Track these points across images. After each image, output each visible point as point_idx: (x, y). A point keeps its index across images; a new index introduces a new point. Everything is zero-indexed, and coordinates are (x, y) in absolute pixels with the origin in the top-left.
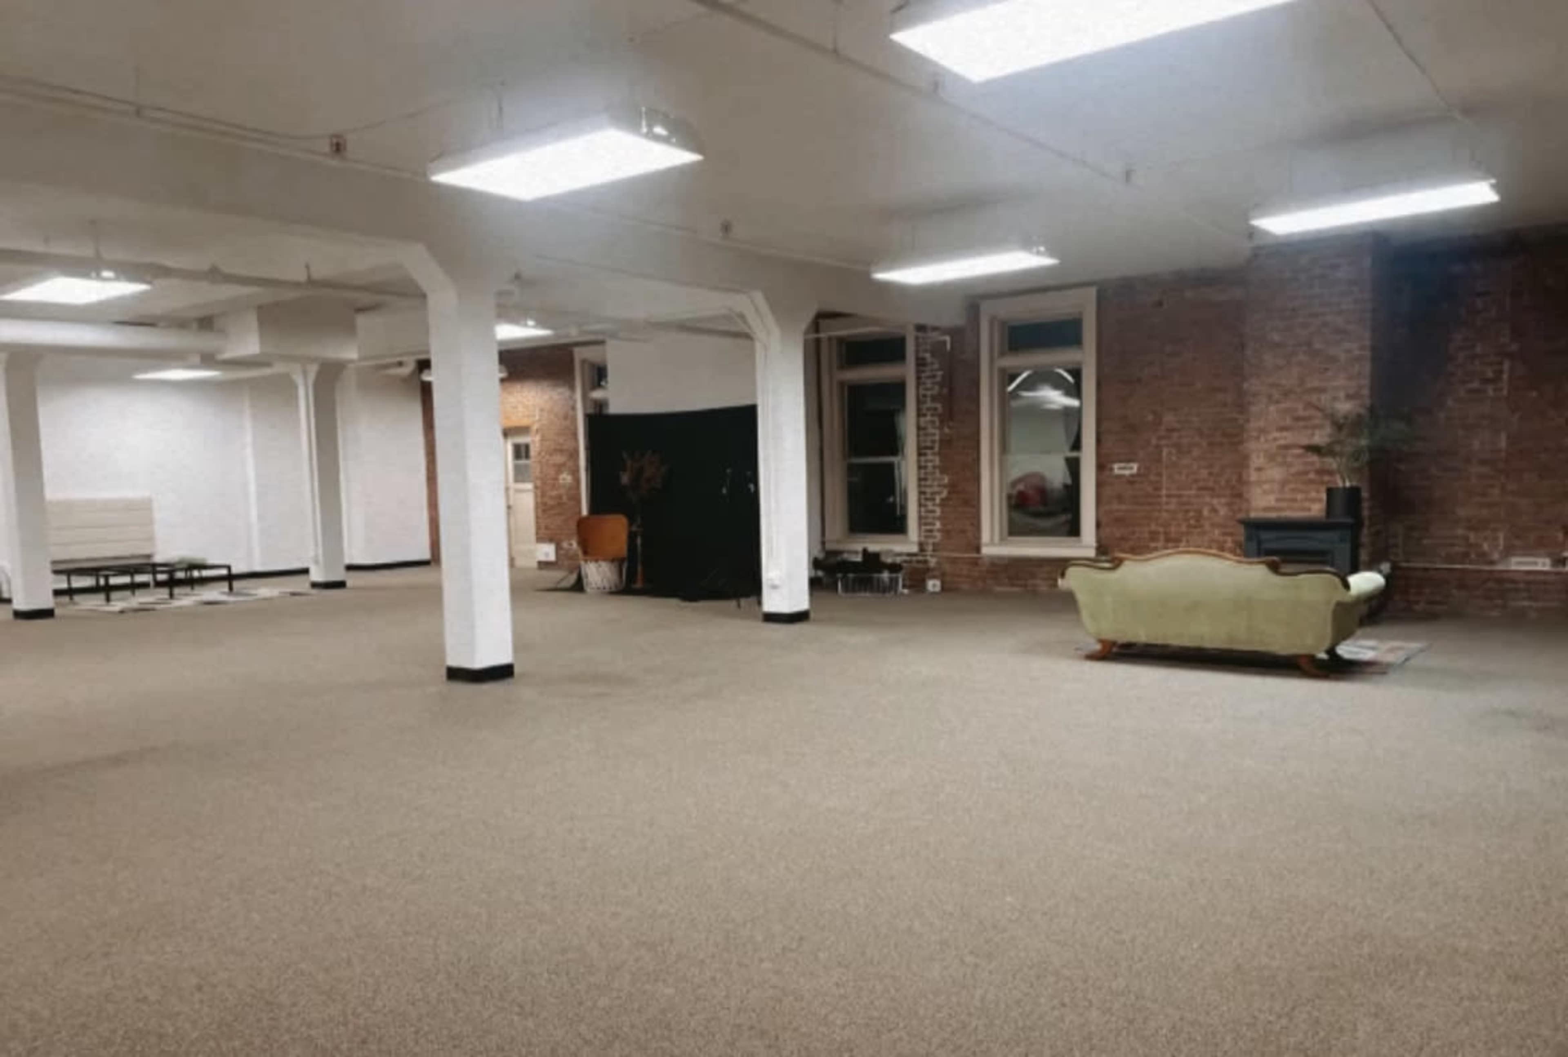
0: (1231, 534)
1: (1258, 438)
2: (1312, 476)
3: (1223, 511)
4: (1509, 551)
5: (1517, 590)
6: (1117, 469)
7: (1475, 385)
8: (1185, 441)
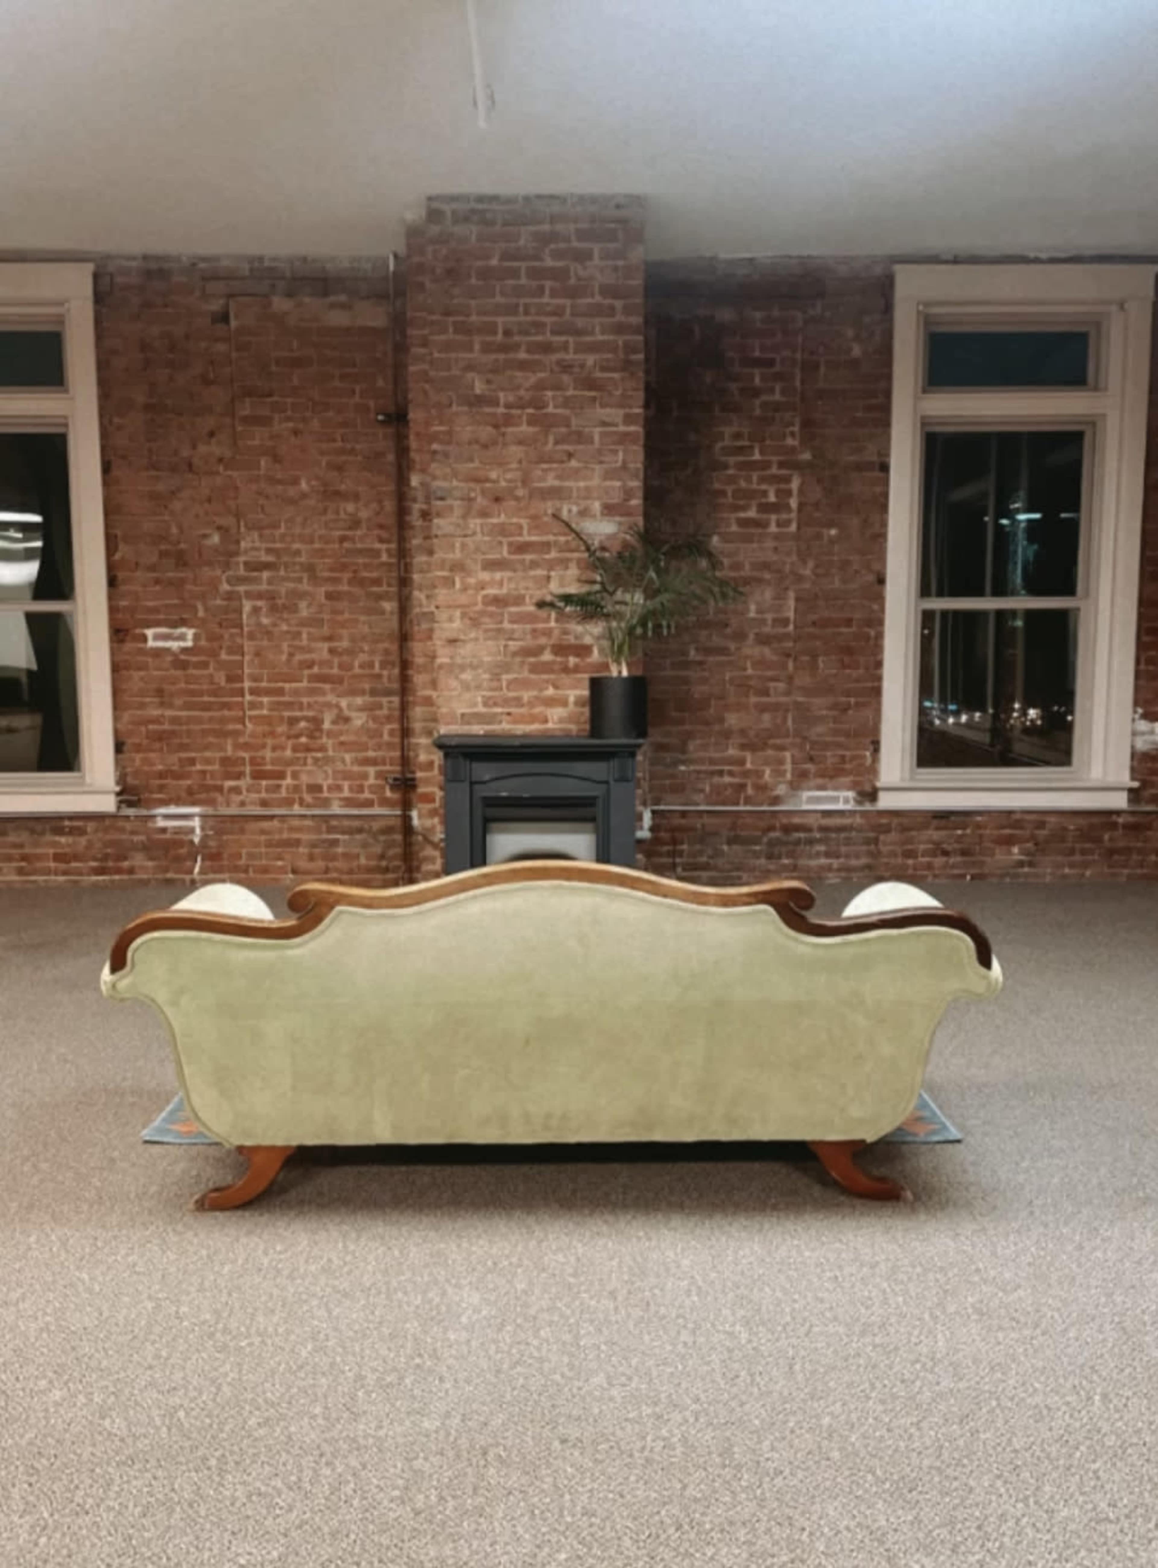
0: (373, 762)
1: (449, 582)
2: (547, 656)
3: (359, 720)
4: (800, 779)
5: (811, 842)
6: (154, 638)
7: (752, 513)
8: (283, 589)
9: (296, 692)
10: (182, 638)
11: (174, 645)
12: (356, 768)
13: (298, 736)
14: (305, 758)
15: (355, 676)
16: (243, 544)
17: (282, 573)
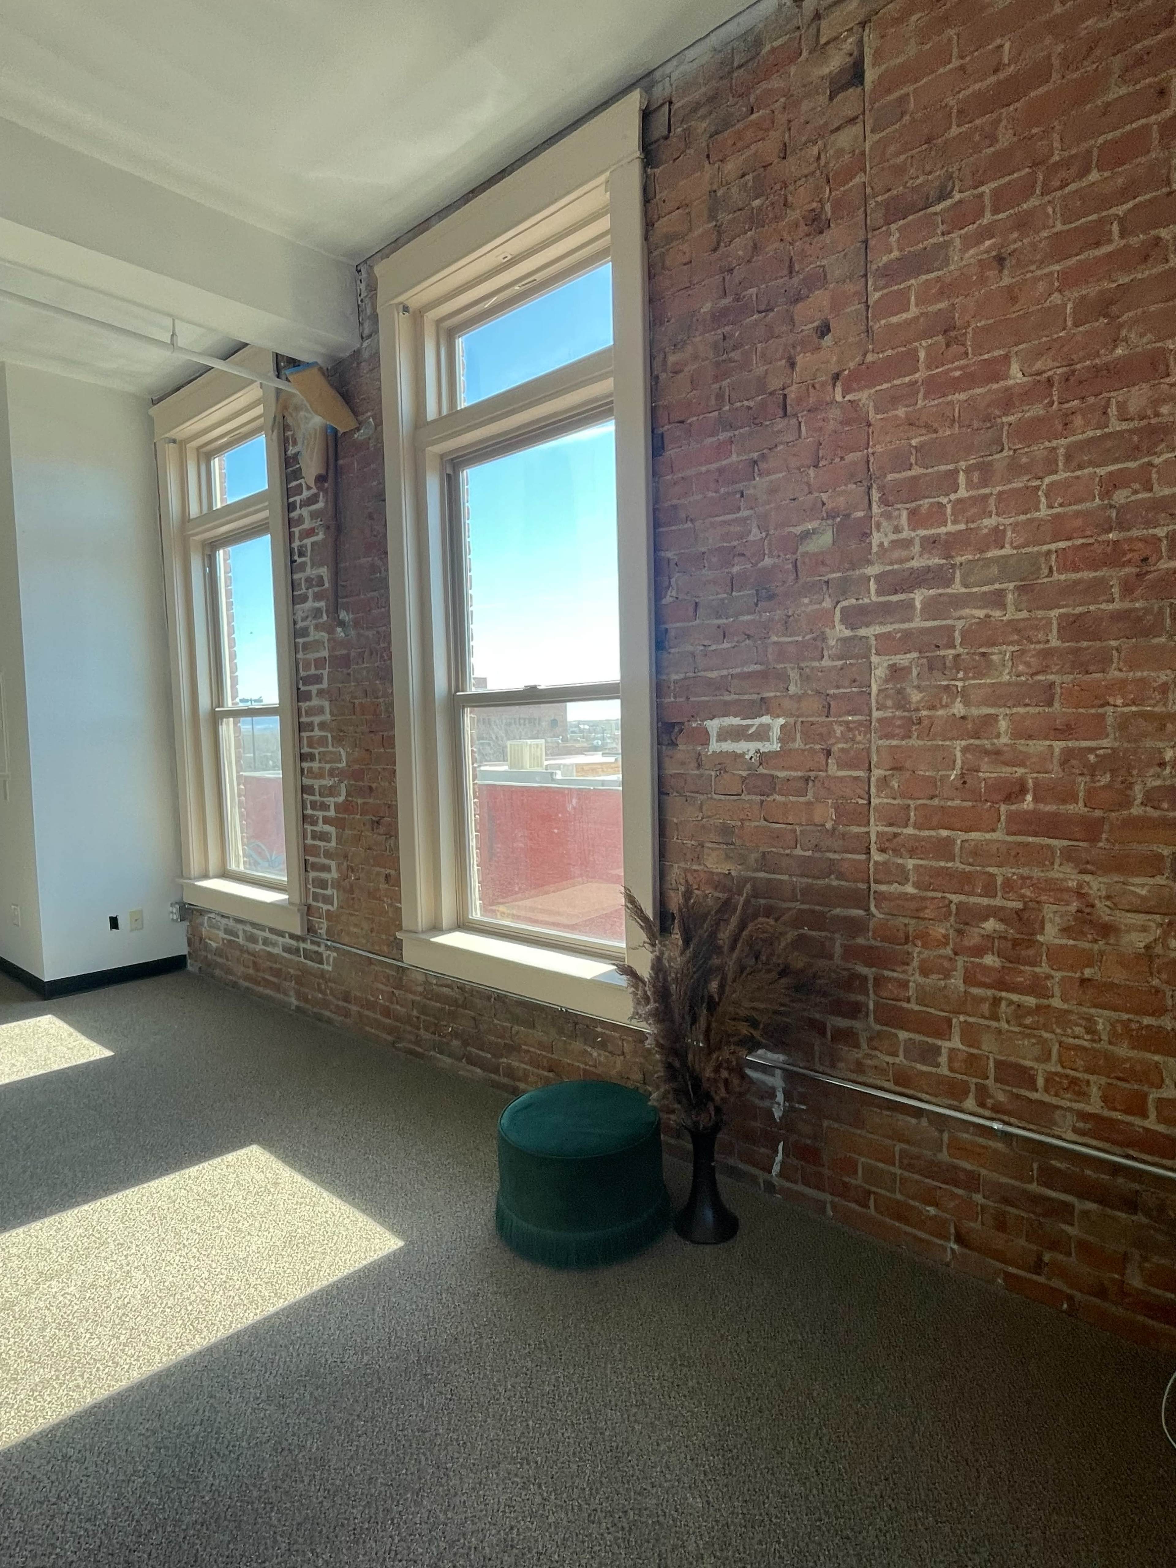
3: (1137, 933)
6: (719, 736)
8: (958, 622)
9: (977, 853)
10: (762, 734)
11: (748, 748)
12: (1123, 1051)
13: (979, 951)
14: (996, 1002)
15: (1132, 823)
16: (876, 538)
17: (957, 588)
